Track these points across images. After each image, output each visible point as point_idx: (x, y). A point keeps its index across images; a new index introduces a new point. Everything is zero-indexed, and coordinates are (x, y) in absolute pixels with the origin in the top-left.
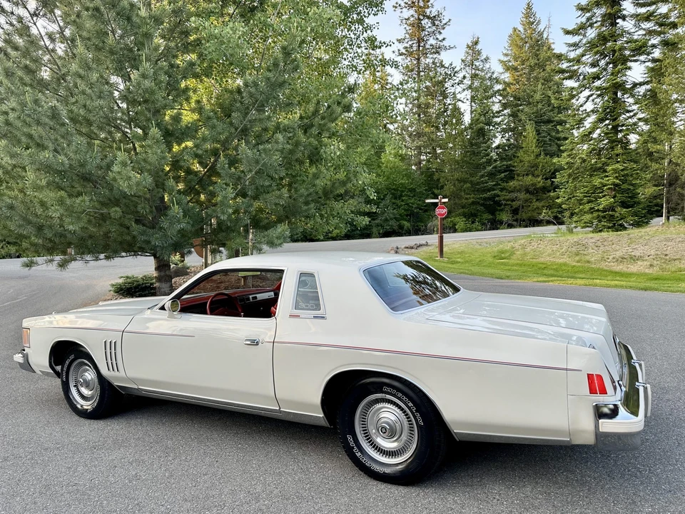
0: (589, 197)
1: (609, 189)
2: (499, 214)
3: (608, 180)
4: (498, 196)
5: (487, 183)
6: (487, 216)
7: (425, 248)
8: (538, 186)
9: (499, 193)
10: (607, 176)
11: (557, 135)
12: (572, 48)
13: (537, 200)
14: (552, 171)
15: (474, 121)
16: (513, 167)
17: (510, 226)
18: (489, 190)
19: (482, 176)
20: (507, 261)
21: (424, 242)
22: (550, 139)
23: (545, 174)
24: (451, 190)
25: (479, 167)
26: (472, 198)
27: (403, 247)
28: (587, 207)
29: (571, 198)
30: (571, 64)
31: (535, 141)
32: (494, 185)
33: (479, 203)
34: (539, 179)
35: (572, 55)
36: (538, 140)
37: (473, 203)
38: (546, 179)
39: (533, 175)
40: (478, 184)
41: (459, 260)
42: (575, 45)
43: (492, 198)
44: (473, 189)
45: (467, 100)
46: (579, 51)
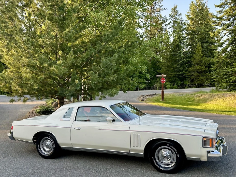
0: (226, 76)
1: (234, 73)
2: (185, 82)
3: (234, 69)
4: (185, 74)
5: (180, 68)
6: (180, 82)
7: (155, 96)
8: (202, 70)
9: (185, 72)
10: (234, 68)
11: (211, 48)
12: (219, 13)
13: (202, 76)
14: (209, 63)
15: (174, 41)
16: (191, 61)
17: (190, 87)
18: (181, 71)
19: (178, 65)
20: (192, 103)
21: (154, 93)
22: (207, 50)
23: (205, 65)
24: (165, 71)
25: (176, 61)
26: (173, 74)
27: (146, 95)
28: (225, 80)
29: (218, 76)
30: (218, 20)
31: (201, 50)
32: (183, 69)
33: (176, 76)
34: (203, 67)
35: (219, 16)
36: (202, 50)
37: (174, 76)
38: (206, 67)
39: (200, 65)
40: (176, 68)
41: (170, 102)
42: (220, 12)
43: (182, 75)
44: (174, 70)
45: (172, 32)
46: (222, 14)
